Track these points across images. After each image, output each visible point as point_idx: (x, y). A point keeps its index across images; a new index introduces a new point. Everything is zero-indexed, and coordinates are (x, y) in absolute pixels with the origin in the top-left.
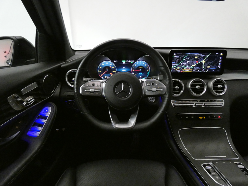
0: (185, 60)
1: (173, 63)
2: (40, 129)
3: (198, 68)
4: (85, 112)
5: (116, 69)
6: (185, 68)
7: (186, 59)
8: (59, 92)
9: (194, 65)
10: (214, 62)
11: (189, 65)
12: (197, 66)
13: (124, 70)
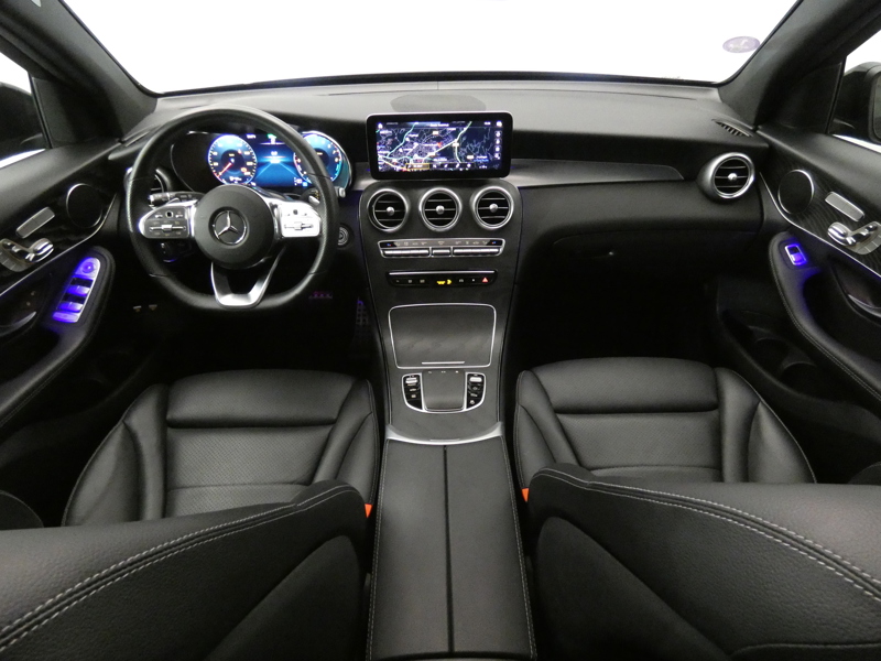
0: (408, 139)
1: (379, 147)
2: (80, 307)
3: (444, 159)
4: (158, 273)
5: (255, 157)
6: (411, 160)
7: (411, 138)
8: (116, 219)
9: (433, 154)
10: (482, 144)
11: (421, 154)
12: (442, 156)
13: (275, 159)
